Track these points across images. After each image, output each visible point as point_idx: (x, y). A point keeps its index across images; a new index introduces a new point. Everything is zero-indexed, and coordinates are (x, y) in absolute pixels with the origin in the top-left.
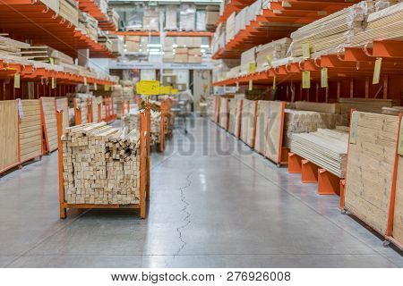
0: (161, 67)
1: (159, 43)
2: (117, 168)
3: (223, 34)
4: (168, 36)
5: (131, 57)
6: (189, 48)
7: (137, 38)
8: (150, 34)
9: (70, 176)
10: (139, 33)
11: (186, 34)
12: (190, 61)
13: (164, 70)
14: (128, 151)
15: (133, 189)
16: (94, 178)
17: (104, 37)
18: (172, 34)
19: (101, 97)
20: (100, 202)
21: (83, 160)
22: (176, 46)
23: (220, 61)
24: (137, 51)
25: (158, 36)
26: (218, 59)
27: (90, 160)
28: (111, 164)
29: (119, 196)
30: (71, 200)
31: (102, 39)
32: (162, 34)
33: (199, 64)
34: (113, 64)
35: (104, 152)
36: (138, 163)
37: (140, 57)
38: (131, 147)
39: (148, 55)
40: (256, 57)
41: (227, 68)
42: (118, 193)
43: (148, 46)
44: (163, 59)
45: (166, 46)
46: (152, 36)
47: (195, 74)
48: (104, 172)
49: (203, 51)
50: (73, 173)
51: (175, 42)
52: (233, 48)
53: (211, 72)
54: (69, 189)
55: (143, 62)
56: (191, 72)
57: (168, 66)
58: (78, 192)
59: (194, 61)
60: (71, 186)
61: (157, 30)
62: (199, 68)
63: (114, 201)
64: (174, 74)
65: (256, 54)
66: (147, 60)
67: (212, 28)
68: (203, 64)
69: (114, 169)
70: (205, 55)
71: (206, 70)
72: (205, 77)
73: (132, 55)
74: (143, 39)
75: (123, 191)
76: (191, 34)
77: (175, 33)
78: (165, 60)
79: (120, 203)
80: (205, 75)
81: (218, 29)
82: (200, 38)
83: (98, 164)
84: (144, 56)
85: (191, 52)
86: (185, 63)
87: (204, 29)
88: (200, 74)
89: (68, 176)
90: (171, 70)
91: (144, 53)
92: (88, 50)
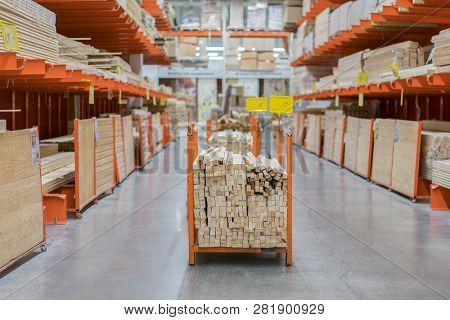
0: (224, 76)
1: (221, 46)
2: (260, 204)
3: (311, 35)
4: (232, 37)
5: (187, 63)
6: (258, 52)
7: (193, 40)
8: (210, 34)
9: (203, 213)
10: (195, 33)
11: (255, 34)
12: (259, 68)
13: (227, 80)
14: (273, 183)
15: (279, 229)
16: (232, 215)
17: (162, 40)
18: (238, 35)
19: (158, 114)
20: (239, 246)
21: (219, 193)
22: (243, 49)
23: (304, 68)
24: (193, 55)
25: (220, 37)
26: (299, 65)
27: (227, 194)
28: (253, 198)
29: (263, 238)
30: (203, 243)
31: (160, 41)
32: (226, 35)
33: (270, 71)
34: (164, 71)
35: (244, 184)
36: (285, 196)
37: (197, 63)
38: (277, 178)
39: (207, 61)
40: (363, 64)
41: (312, 78)
42: (262, 234)
43: (208, 49)
44: (227, 66)
45: (230, 49)
46: (212, 37)
47: (266, 85)
48: (245, 207)
49: (276, 55)
50: (206, 209)
51: (241, 45)
52: (325, 52)
53: (287, 82)
54: (202, 229)
55: (201, 70)
56: (261, 82)
57: (232, 74)
58: (212, 233)
59: (266, 68)
60: (203, 225)
61: (219, 29)
62: (271, 76)
63: (257, 244)
64: (240, 84)
65: (363, 61)
66: (205, 67)
67: (292, 28)
68: (276, 72)
69: (257, 205)
70: (278, 61)
71: (280, 80)
72: (279, 88)
73: (188, 61)
74: (202, 41)
75: (267, 232)
76: (262, 34)
77: (240, 33)
78: (229, 68)
79: (263, 246)
80: (280, 85)
81: (301, 30)
82: (273, 40)
83: (237, 198)
84: (202, 62)
85: (261, 56)
86: (253, 71)
87: (280, 29)
88: (273, 85)
89: (200, 213)
90: (237, 79)
91: (203, 58)
92: (142, 55)
